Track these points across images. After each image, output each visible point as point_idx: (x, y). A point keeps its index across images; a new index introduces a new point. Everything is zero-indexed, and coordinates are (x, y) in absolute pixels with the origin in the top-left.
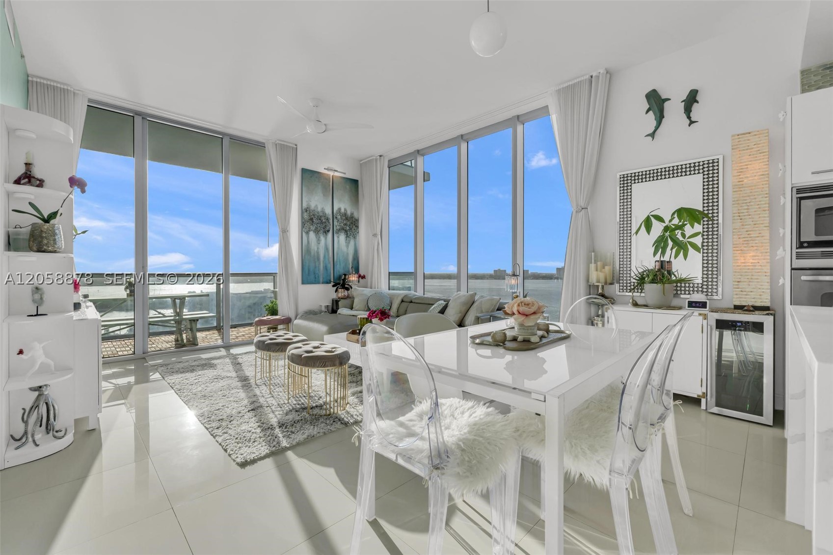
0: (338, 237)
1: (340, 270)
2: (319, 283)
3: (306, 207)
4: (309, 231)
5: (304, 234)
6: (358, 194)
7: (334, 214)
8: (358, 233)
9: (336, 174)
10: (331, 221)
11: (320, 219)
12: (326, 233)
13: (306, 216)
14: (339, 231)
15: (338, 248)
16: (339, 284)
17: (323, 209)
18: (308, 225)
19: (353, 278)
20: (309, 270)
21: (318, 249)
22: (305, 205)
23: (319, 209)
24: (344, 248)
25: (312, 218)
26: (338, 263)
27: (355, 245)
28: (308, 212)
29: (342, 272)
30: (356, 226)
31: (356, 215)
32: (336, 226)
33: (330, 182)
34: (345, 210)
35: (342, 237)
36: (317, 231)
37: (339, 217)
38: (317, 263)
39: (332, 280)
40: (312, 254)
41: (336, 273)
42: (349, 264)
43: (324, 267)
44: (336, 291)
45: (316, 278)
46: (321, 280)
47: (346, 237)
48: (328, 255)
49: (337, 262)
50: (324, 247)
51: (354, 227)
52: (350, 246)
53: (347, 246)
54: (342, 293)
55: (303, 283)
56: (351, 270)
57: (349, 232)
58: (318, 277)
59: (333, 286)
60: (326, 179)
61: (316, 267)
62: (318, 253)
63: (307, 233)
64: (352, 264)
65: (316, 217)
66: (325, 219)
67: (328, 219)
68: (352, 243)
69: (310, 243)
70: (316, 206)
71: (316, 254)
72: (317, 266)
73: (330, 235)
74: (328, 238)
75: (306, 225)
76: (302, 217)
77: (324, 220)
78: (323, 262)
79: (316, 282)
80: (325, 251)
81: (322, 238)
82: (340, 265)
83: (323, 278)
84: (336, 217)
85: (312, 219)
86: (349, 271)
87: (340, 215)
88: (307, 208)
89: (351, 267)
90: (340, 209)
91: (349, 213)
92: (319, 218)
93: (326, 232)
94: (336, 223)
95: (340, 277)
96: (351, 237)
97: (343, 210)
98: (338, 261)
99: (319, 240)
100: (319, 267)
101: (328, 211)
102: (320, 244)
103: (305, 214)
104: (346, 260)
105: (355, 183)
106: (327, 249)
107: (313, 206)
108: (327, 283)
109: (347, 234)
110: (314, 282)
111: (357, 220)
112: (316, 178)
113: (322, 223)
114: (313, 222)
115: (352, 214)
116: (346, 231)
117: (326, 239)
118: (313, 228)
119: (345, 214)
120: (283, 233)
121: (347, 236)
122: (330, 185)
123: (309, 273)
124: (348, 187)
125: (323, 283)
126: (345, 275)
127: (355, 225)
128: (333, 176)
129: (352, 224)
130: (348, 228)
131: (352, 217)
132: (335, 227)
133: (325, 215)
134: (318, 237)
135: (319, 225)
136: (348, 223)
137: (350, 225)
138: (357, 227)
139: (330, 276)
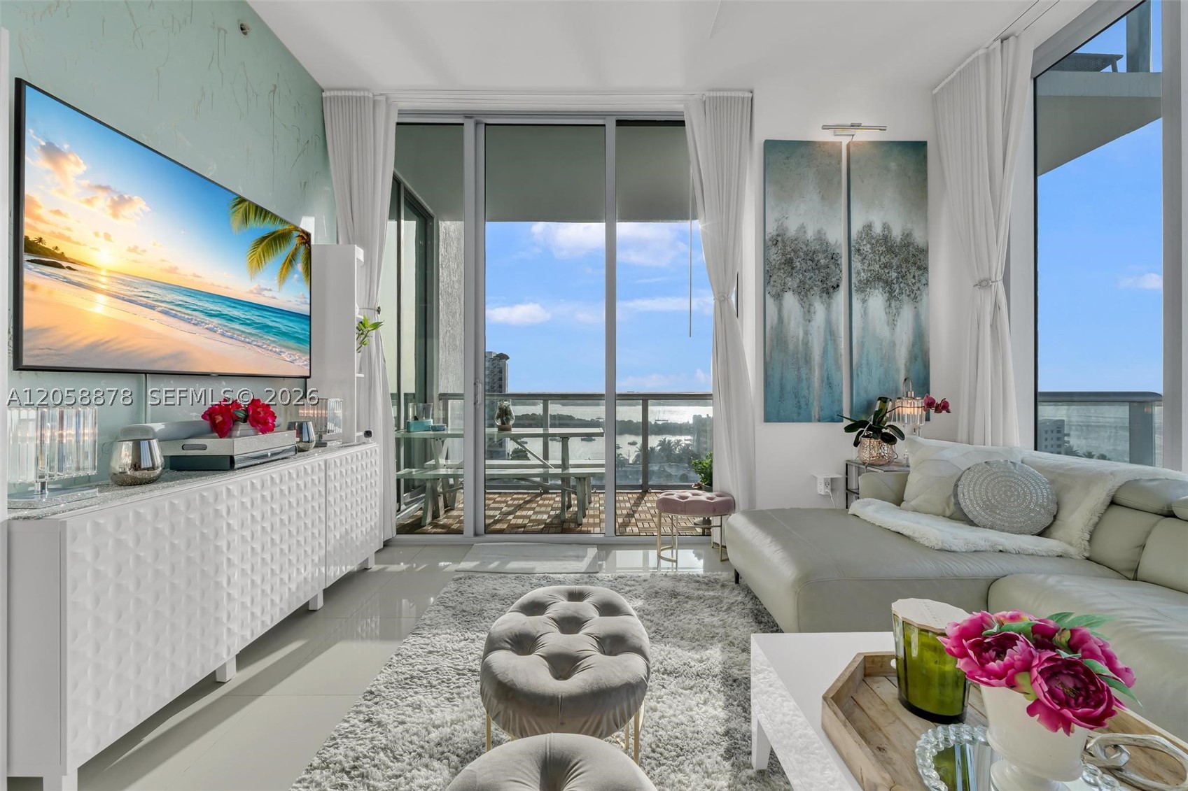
0: (864, 301)
1: (870, 387)
2: (809, 420)
3: (775, 233)
4: (783, 291)
5: (770, 301)
6: (925, 179)
7: (853, 243)
8: (926, 284)
9: (862, 136)
10: (844, 262)
11: (812, 260)
12: (828, 293)
13: (775, 257)
14: (865, 285)
15: (864, 329)
16: (863, 424)
17: (819, 232)
18: (778, 276)
19: (910, 409)
20: (782, 387)
21: (806, 333)
22: (772, 229)
23: (810, 234)
24: (884, 332)
25: (791, 259)
26: (865, 370)
27: (917, 317)
28: (780, 245)
29: (874, 391)
30: (919, 268)
31: (918, 238)
32: (858, 273)
33: (840, 162)
34: (886, 227)
35: (877, 300)
36: (803, 292)
37: (868, 248)
38: (804, 371)
39: (846, 413)
40: (791, 347)
41: (858, 394)
42: (898, 370)
43: (823, 381)
44: (856, 444)
45: (800, 407)
46: (815, 412)
47: (889, 300)
48: (836, 349)
49: (860, 365)
50: (822, 330)
51: (913, 270)
52: (899, 324)
53: (892, 324)
54: (871, 449)
55: (768, 418)
56: (902, 388)
57: (896, 286)
58: (807, 404)
59: (849, 429)
60: (830, 155)
61: (800, 380)
62: (806, 344)
63: (778, 297)
64: (908, 370)
65: (802, 254)
66: (825, 258)
67: (834, 258)
68: (907, 313)
69: (786, 320)
70: (803, 227)
71: (801, 348)
72: (804, 376)
73: (841, 296)
74: (834, 306)
75: (774, 278)
76: (766, 260)
77: (822, 262)
78: (821, 366)
79: (801, 414)
80: (825, 339)
81: (819, 308)
82: (870, 373)
83: (821, 409)
84: (859, 250)
85: (789, 262)
86: (897, 390)
87: (869, 243)
88: (778, 235)
89: (902, 378)
90: (869, 227)
91: (897, 233)
92: (811, 257)
93: (830, 290)
94: (856, 264)
95: (870, 405)
96: (904, 297)
97: (878, 229)
98: (864, 362)
99: (808, 314)
100: (808, 379)
101: (836, 236)
102: (813, 323)
103: (774, 250)
104: (888, 359)
105: (918, 149)
106: (831, 332)
107: (792, 227)
108: (833, 420)
109: (891, 292)
110: (795, 418)
111: (924, 251)
112: (802, 157)
113: (818, 267)
114: (793, 268)
115: (907, 235)
116: (888, 284)
117: (828, 308)
118: (790, 282)
119: (886, 238)
120: (721, 302)
121: (891, 296)
122: (840, 170)
123: (782, 397)
124: (893, 165)
125: (819, 421)
126: (884, 400)
127: (915, 264)
128: (848, 146)
129: (907, 261)
130: (894, 275)
131: (907, 245)
132: (854, 276)
133: (825, 247)
134: (806, 306)
135: (808, 275)
136: (895, 262)
137: (899, 266)
138: (924, 269)
139: (840, 401)
